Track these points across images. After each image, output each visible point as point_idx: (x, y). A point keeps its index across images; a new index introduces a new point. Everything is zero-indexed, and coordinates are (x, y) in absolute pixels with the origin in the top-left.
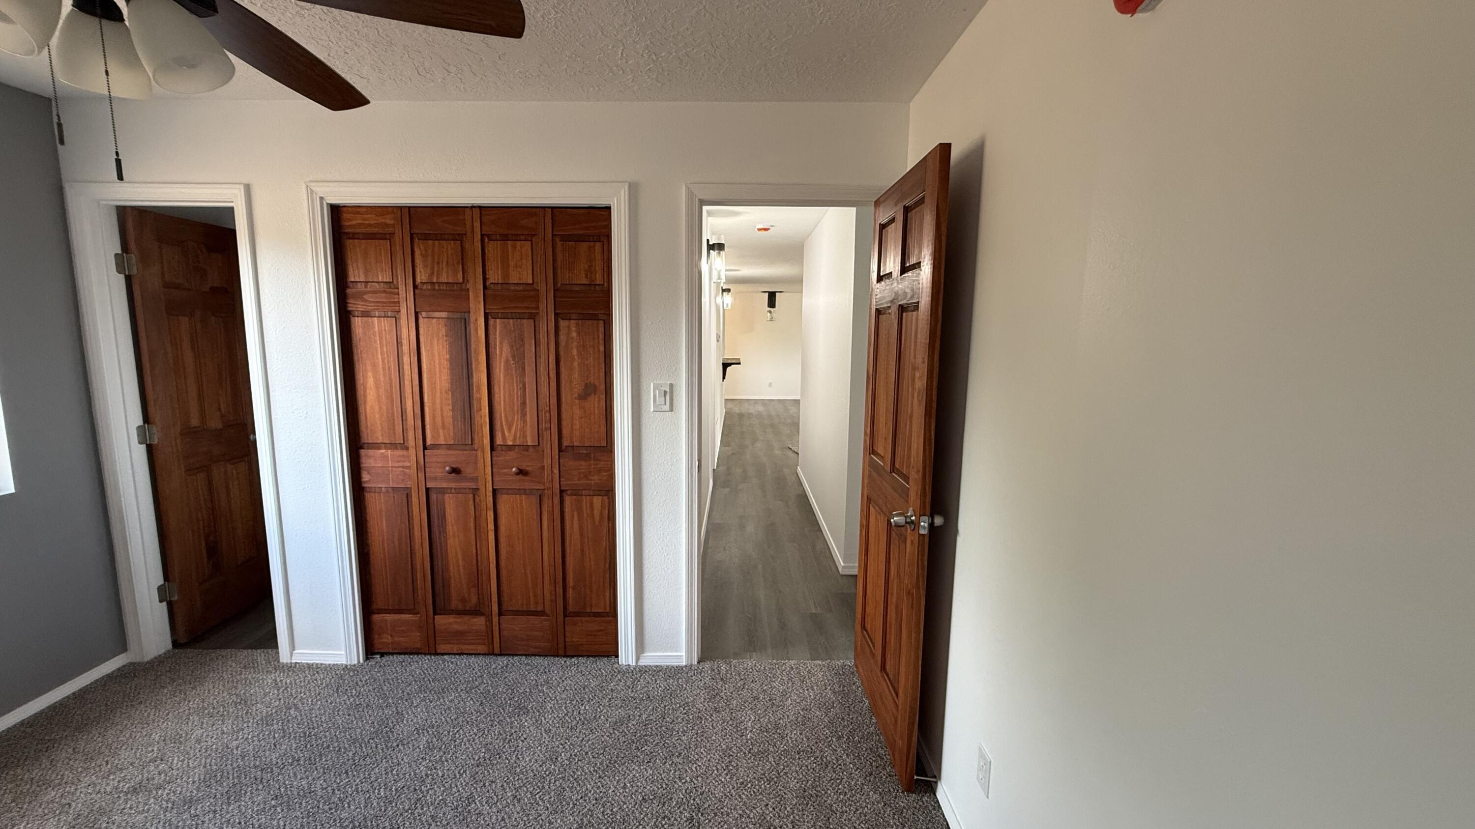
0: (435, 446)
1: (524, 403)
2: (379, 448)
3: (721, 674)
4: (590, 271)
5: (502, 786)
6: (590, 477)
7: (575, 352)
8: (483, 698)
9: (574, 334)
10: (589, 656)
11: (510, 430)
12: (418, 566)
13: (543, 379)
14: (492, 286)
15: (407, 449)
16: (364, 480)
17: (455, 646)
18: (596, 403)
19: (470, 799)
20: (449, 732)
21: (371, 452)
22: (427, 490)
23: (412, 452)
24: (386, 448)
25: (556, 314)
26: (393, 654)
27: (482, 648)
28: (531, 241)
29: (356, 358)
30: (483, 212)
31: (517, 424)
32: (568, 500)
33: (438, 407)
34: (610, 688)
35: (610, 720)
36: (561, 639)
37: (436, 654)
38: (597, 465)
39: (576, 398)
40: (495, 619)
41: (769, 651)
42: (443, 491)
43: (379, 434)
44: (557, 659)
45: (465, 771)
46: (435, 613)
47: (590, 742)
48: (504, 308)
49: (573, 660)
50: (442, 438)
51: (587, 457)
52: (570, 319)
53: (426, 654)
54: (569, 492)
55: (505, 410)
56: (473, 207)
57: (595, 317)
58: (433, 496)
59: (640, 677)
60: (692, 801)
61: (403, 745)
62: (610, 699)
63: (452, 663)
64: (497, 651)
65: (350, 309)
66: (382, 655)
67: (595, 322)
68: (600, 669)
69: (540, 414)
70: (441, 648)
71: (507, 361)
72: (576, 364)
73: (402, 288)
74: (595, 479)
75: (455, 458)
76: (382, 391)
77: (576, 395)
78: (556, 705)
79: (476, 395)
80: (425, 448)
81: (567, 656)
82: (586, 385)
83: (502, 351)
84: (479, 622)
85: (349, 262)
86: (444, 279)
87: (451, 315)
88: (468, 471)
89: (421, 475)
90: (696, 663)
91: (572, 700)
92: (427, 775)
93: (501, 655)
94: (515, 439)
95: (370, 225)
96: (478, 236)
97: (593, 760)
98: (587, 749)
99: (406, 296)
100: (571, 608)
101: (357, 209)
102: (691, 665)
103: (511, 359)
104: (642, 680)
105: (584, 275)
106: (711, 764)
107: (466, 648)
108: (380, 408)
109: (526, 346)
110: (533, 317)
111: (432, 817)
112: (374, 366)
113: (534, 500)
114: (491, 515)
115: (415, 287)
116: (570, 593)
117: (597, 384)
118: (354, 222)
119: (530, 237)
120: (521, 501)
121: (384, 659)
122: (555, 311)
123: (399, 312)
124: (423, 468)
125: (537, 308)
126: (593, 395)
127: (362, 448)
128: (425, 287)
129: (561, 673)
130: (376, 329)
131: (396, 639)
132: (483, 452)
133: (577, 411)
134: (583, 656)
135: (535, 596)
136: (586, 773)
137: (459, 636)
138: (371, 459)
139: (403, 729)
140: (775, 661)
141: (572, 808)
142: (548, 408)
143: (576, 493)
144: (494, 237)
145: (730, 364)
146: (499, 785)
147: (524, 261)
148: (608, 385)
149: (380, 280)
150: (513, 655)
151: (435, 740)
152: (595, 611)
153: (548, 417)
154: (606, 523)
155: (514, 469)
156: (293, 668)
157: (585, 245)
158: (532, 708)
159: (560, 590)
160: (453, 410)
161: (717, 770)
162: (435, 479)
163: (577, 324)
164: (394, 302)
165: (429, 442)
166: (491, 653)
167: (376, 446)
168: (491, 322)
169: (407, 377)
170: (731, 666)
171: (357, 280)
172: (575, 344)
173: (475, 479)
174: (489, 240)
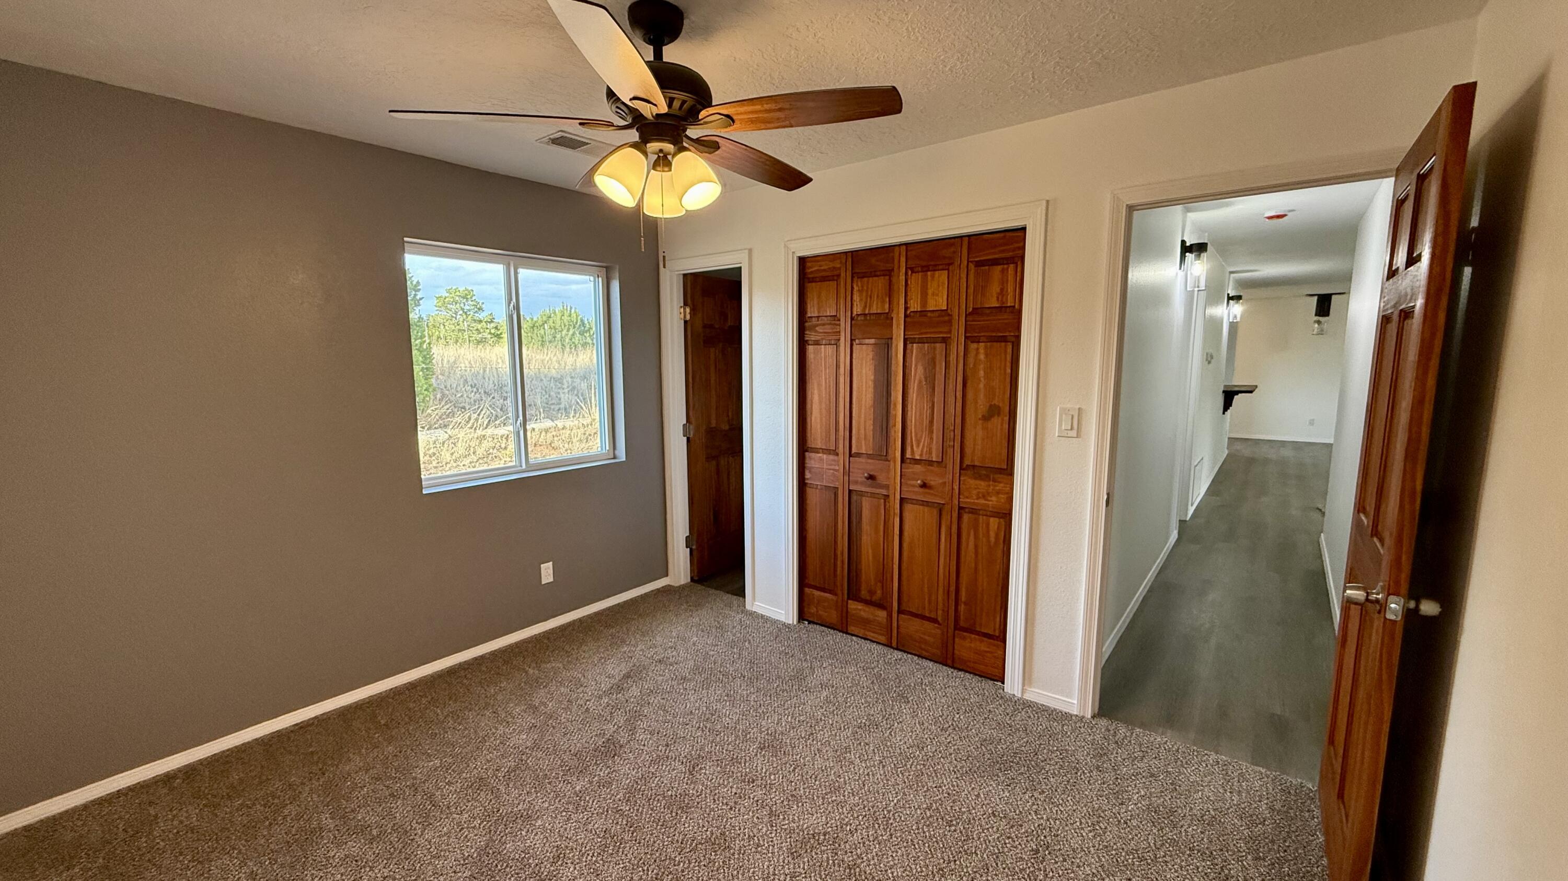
0: (858, 455)
1: (931, 422)
2: (818, 453)
3: (1118, 737)
4: (1002, 292)
5: (874, 750)
6: (989, 498)
7: (982, 373)
8: (874, 679)
9: (982, 357)
10: (976, 674)
11: (918, 446)
12: (839, 553)
13: (951, 400)
14: (912, 314)
15: (837, 455)
16: (806, 477)
17: (862, 631)
18: (998, 424)
19: (847, 749)
20: (843, 695)
21: (813, 455)
22: (850, 491)
23: (841, 456)
24: (823, 453)
25: (966, 337)
26: (817, 624)
27: (883, 639)
28: (948, 270)
29: (807, 378)
30: (909, 248)
31: (925, 440)
32: (966, 517)
33: (863, 419)
34: (988, 709)
35: (980, 735)
36: (950, 648)
37: (847, 633)
38: (995, 486)
39: (980, 419)
40: (895, 615)
41: (1192, 735)
42: (861, 494)
43: (819, 442)
44: (945, 668)
45: (848, 728)
46: (849, 598)
47: (956, 747)
48: (921, 334)
49: (960, 673)
50: (864, 448)
51: (986, 478)
52: (979, 342)
53: (840, 631)
54: (967, 510)
55: (915, 427)
56: (900, 245)
57: (1004, 339)
58: (854, 497)
59: (1022, 709)
60: (1043, 838)
61: (810, 692)
62: (986, 718)
63: (858, 644)
64: (894, 644)
65: (806, 339)
66: (810, 622)
67: (1003, 344)
68: (983, 689)
69: (945, 431)
70: (851, 629)
71: (920, 382)
72: (981, 386)
73: (842, 319)
74: (993, 501)
75: (872, 466)
76: (824, 406)
77: (980, 416)
78: (934, 706)
79: (893, 412)
80: (850, 455)
81: (955, 668)
82: (991, 406)
83: (917, 372)
84: (882, 615)
85: (808, 301)
86: (874, 311)
87: (878, 341)
88: (881, 478)
89: (846, 478)
90: (1089, 717)
91: (949, 706)
92: (821, 719)
93: (897, 649)
94: (921, 455)
95: (824, 270)
96: (903, 270)
97: (955, 762)
98: (952, 751)
99: (845, 326)
100: (962, 624)
101: (816, 258)
102: (1083, 717)
103: (923, 379)
104: (1023, 713)
105: (995, 298)
106: (1075, 814)
107: (870, 635)
108: (821, 420)
109: (937, 369)
110: (945, 341)
111: (818, 750)
112: (819, 385)
113: (935, 512)
114: (897, 520)
115: (852, 319)
116: (962, 608)
117: (1001, 405)
118: (814, 269)
119: (948, 265)
120: (924, 512)
121: (811, 626)
122: (965, 333)
123: (839, 340)
124: (847, 472)
125: (950, 332)
126: (996, 417)
127: (807, 451)
128: (859, 318)
129: (946, 681)
130: (823, 355)
131: (820, 612)
132: (895, 462)
133: (980, 433)
134: (970, 673)
135: (930, 602)
136: (945, 770)
137: (865, 623)
138: (813, 461)
139: (812, 681)
140: (1195, 748)
141: (925, 792)
142: (953, 428)
143: (974, 511)
144: (916, 270)
145: (1237, 393)
146: (871, 748)
147: (941, 288)
148: (1012, 407)
149: (828, 314)
150: (908, 653)
151: (832, 697)
152: (985, 631)
153: (952, 436)
154: (1001, 546)
155: (919, 482)
156: (752, 614)
157: (999, 268)
158: (912, 700)
159: (952, 603)
160: (874, 424)
161: (1081, 823)
162: (856, 482)
163: (986, 347)
164: (837, 332)
165: (854, 451)
166: (889, 646)
167: (816, 451)
168: (909, 346)
169: (842, 395)
170: (1132, 734)
171: (813, 315)
172: (982, 366)
173: (887, 487)
174: (913, 272)
